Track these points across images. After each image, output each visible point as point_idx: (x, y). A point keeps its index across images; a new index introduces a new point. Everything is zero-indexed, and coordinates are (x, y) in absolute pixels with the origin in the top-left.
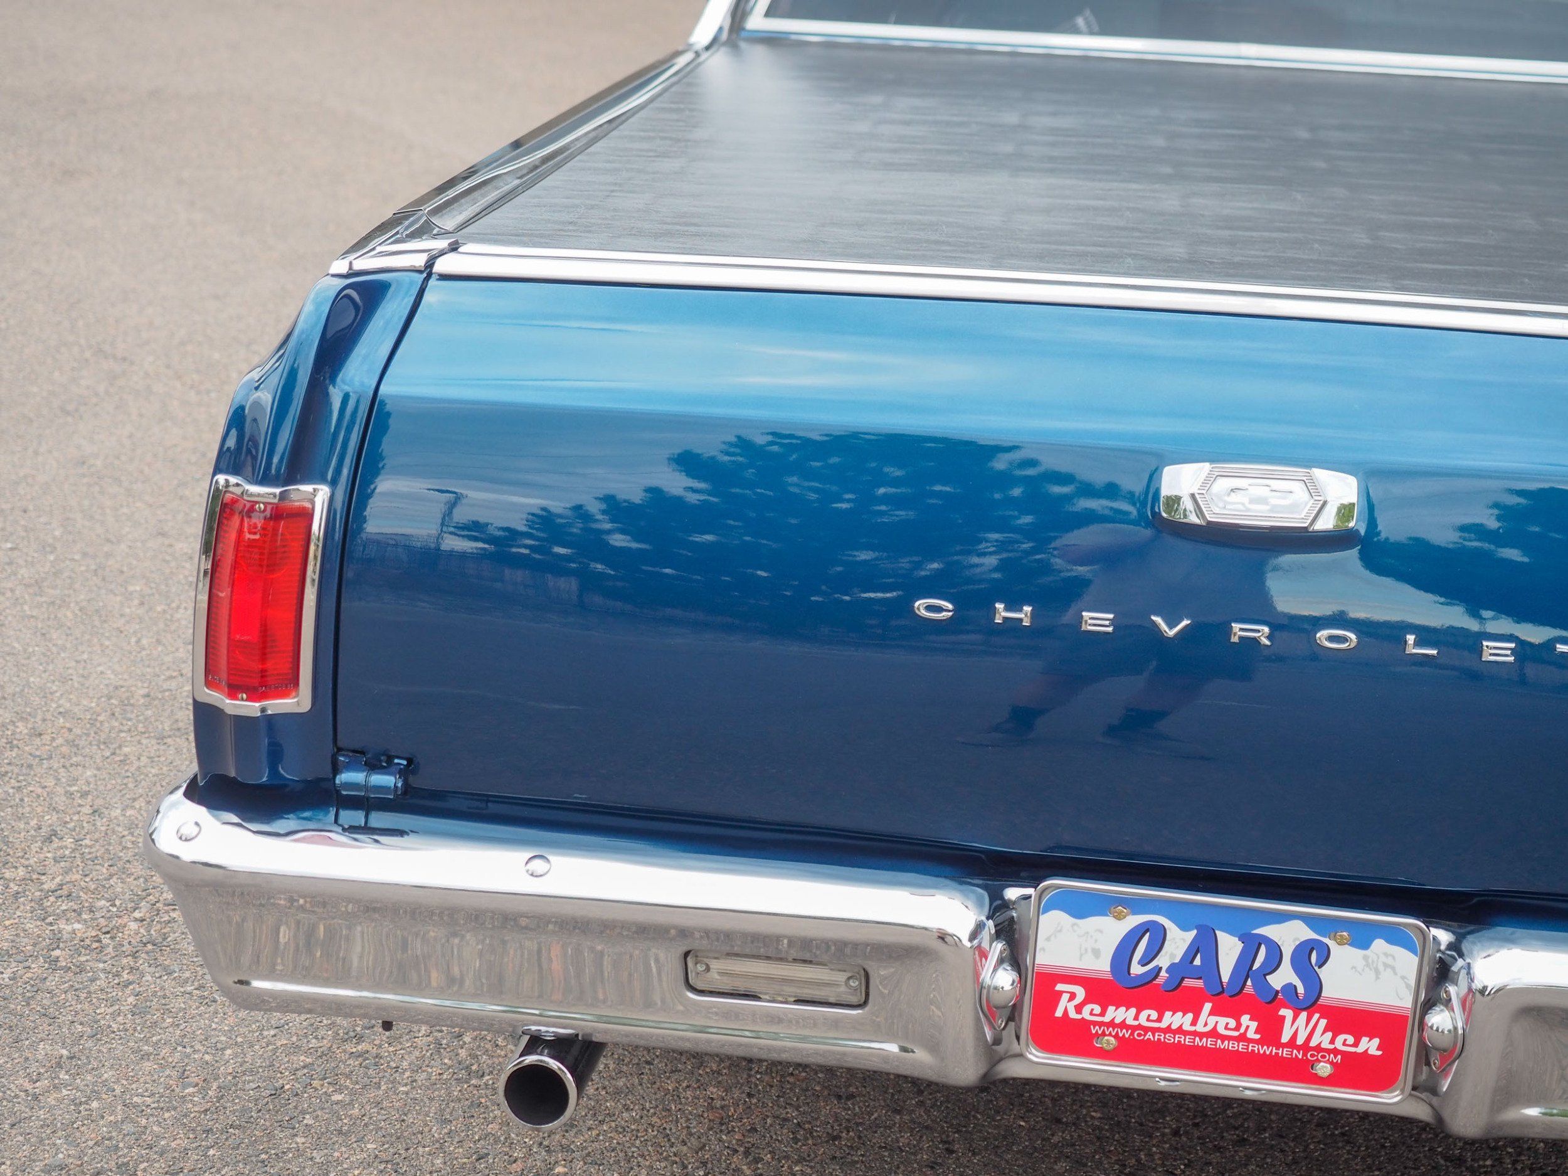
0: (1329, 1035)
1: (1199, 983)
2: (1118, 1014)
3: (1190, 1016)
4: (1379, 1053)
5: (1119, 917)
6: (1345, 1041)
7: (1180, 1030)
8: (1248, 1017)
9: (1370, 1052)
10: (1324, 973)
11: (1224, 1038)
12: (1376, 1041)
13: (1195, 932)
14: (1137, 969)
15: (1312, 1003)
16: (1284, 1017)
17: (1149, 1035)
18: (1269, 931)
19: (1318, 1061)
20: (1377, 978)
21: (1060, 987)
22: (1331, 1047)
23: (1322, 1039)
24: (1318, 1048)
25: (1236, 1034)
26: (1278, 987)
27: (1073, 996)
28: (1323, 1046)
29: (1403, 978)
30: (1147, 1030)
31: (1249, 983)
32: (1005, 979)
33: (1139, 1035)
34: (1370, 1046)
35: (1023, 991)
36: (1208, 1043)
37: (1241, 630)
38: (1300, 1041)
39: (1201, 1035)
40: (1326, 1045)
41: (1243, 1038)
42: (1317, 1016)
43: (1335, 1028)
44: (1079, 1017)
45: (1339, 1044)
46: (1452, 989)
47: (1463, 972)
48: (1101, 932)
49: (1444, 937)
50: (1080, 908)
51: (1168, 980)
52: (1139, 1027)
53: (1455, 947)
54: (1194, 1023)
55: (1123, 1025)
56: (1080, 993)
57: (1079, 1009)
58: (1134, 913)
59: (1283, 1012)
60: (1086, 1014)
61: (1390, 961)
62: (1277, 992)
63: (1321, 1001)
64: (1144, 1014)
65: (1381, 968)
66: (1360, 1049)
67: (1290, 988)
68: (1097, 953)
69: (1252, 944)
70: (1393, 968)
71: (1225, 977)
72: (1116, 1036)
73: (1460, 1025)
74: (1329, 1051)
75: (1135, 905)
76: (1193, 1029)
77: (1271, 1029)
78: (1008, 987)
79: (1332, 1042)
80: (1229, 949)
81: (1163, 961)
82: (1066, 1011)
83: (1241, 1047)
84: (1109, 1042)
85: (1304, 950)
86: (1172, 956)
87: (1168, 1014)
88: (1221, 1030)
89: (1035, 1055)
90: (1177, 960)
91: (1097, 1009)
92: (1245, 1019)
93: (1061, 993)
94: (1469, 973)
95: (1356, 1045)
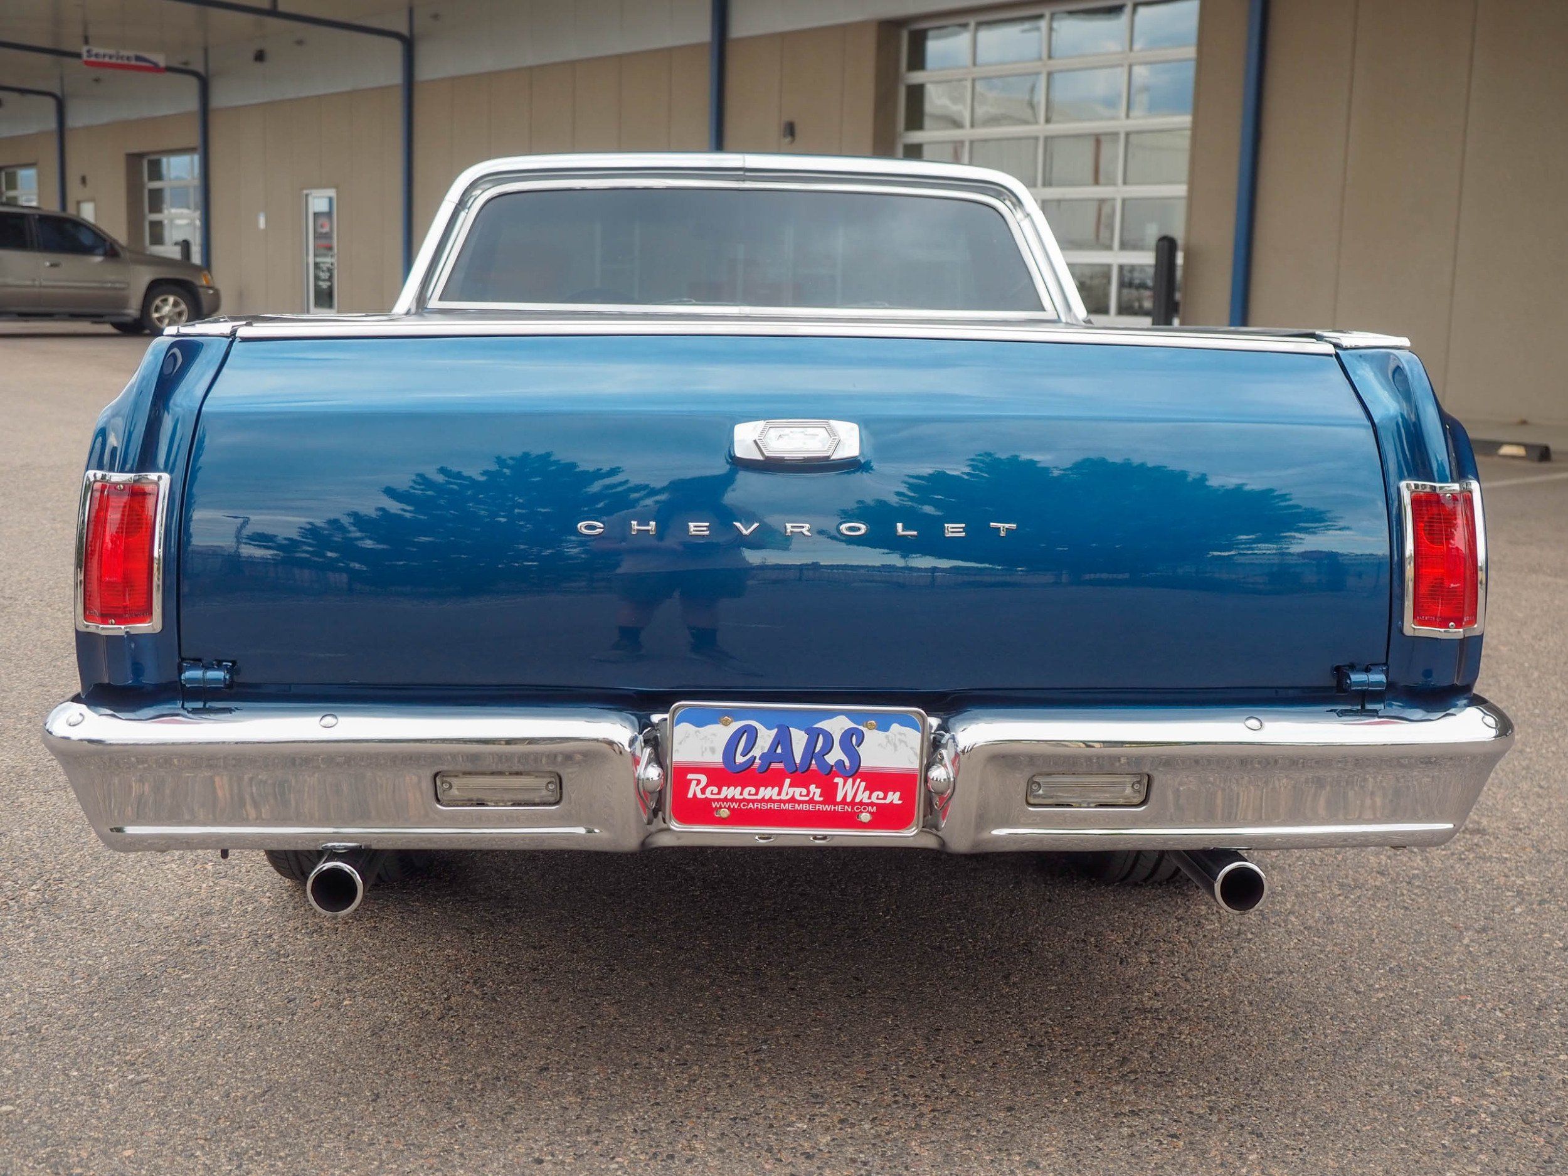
0: (868, 793)
1: (781, 766)
2: (730, 792)
3: (776, 789)
4: (900, 802)
5: (726, 724)
6: (877, 796)
7: (771, 800)
8: (814, 786)
9: (895, 802)
10: (861, 750)
11: (799, 802)
12: (898, 794)
13: (776, 730)
14: (740, 759)
15: (854, 772)
16: (837, 784)
17: (751, 806)
18: (822, 725)
19: (861, 812)
20: (896, 750)
21: (690, 776)
22: (869, 801)
23: (862, 796)
24: (861, 803)
25: (807, 798)
26: (832, 763)
27: (699, 782)
28: (864, 801)
29: (912, 748)
30: (749, 801)
31: (813, 762)
32: (653, 773)
33: (744, 806)
34: (894, 798)
35: (666, 779)
36: (788, 807)
37: (792, 527)
38: (849, 799)
39: (784, 802)
40: (866, 800)
41: (812, 801)
42: (859, 780)
43: (870, 788)
44: (704, 796)
45: (874, 799)
46: (944, 752)
47: (951, 741)
48: (714, 735)
49: (934, 722)
50: (700, 720)
51: (761, 765)
52: (744, 800)
53: (943, 727)
54: (779, 794)
55: (733, 800)
56: (704, 779)
57: (703, 791)
58: (736, 720)
59: (837, 780)
60: (708, 794)
61: (903, 737)
62: (832, 766)
63: (861, 770)
64: (747, 790)
65: (897, 743)
66: (888, 801)
67: (840, 763)
68: (713, 750)
69: (814, 734)
70: (905, 743)
71: (798, 761)
72: (729, 808)
73: (951, 775)
74: (868, 804)
75: (736, 715)
76: (778, 798)
77: (829, 793)
78: (656, 778)
79: (870, 798)
80: (799, 739)
81: (757, 752)
82: (695, 794)
83: (811, 807)
84: (724, 813)
85: (848, 735)
86: (763, 748)
87: (762, 789)
88: (798, 797)
89: (675, 826)
90: (766, 751)
91: (716, 790)
92: (812, 788)
93: (691, 780)
94: (954, 742)
95: (885, 798)
